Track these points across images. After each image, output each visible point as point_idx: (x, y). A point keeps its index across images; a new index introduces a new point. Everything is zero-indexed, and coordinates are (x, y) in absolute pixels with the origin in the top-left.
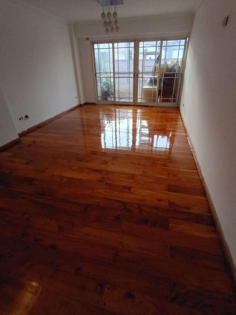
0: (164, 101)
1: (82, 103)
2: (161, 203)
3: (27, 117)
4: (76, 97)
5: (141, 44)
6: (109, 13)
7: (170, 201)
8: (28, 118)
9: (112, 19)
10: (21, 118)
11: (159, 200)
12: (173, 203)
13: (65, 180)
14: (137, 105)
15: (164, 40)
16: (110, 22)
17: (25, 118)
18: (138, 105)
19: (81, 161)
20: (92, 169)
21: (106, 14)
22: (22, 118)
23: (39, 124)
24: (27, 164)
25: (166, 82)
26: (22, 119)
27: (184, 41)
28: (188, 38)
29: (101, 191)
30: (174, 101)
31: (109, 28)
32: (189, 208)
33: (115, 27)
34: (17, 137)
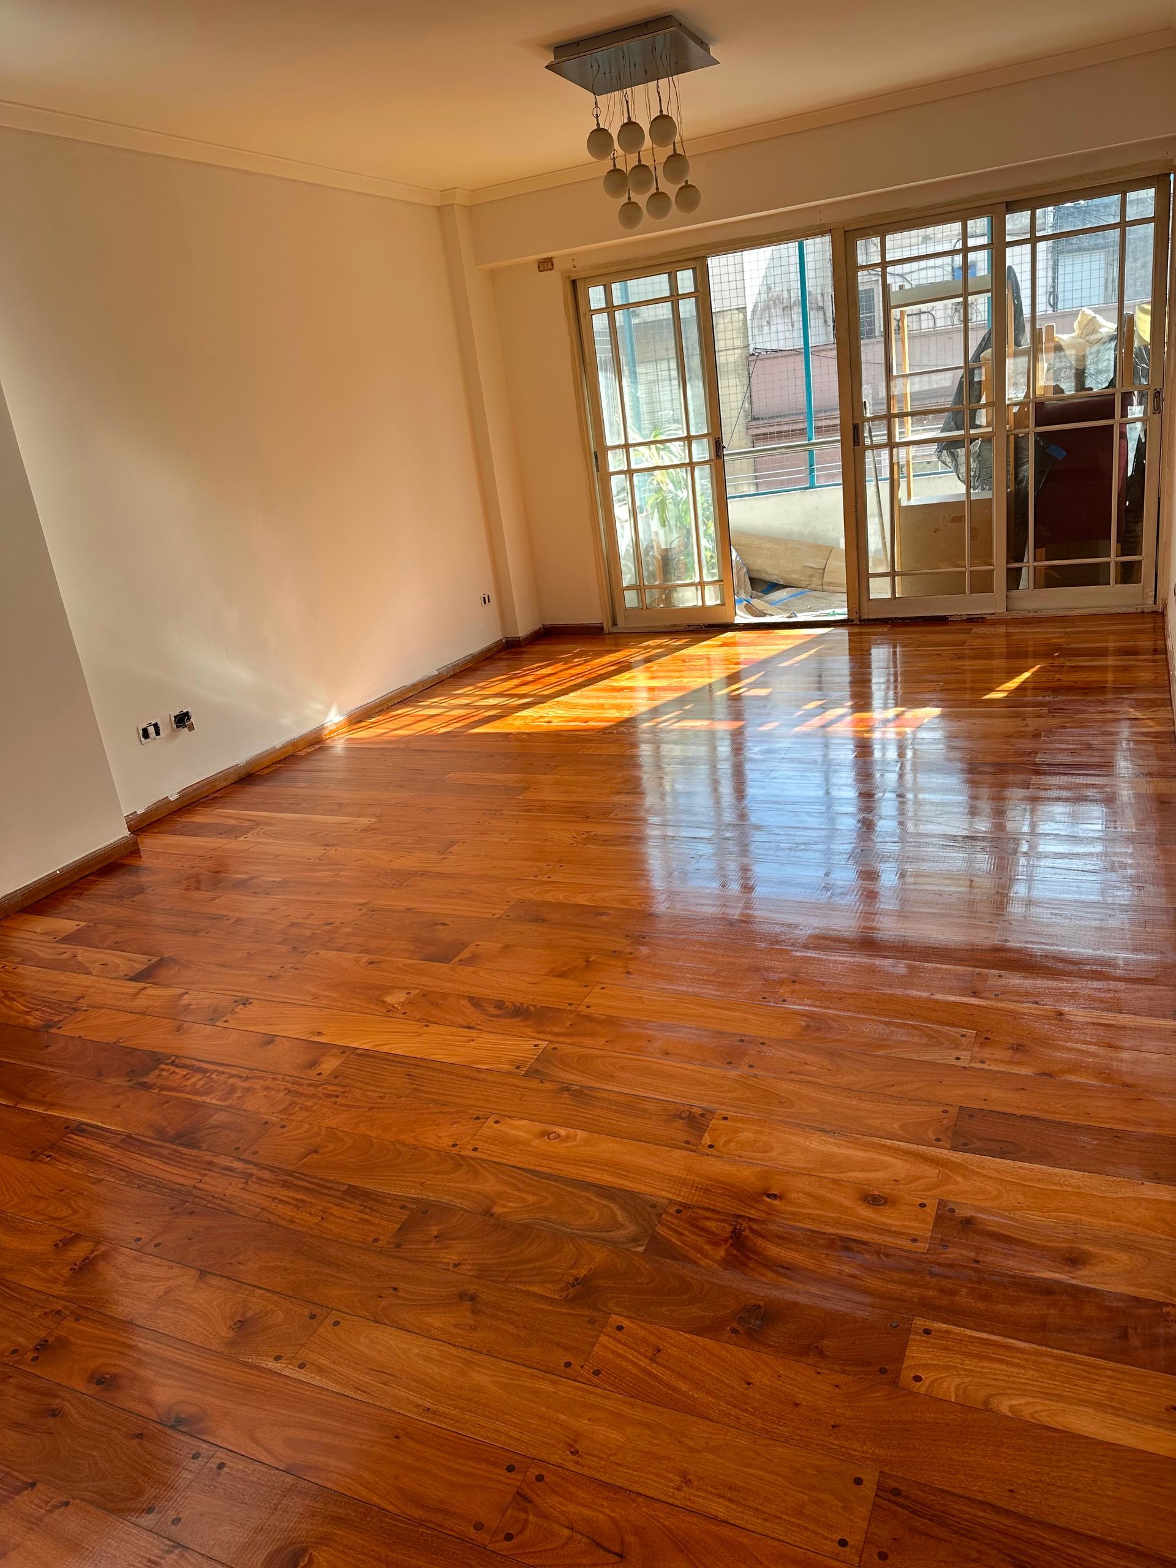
0: (1052, 579)
1: (522, 630)
2: (886, 1217)
3: (182, 720)
4: (485, 600)
5: (867, 251)
6: (630, 127)
7: (952, 1211)
8: (191, 728)
9: (651, 152)
10: (151, 730)
11: (875, 1200)
12: (968, 1223)
13: (329, 1065)
14: (864, 617)
15: (1013, 206)
16: (640, 167)
17: (174, 726)
18: (871, 616)
19: (444, 958)
20: (500, 1005)
21: (614, 132)
22: (156, 726)
23: (249, 763)
24: (141, 977)
25: (1059, 453)
26: (158, 733)
27: (1153, 194)
28: (1172, 176)
29: (521, 1129)
30: (1129, 573)
31: (641, 199)
32: (1074, 1260)
33: (671, 189)
34: (124, 832)
